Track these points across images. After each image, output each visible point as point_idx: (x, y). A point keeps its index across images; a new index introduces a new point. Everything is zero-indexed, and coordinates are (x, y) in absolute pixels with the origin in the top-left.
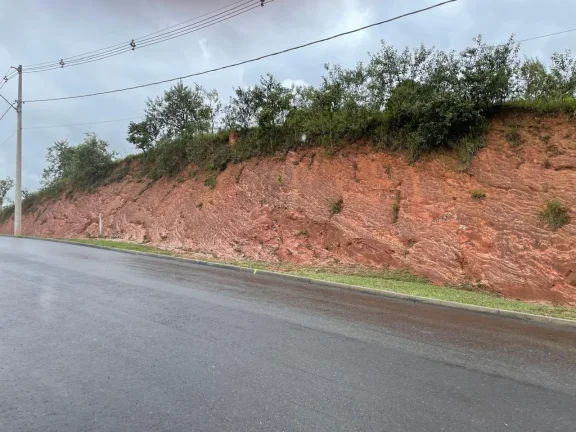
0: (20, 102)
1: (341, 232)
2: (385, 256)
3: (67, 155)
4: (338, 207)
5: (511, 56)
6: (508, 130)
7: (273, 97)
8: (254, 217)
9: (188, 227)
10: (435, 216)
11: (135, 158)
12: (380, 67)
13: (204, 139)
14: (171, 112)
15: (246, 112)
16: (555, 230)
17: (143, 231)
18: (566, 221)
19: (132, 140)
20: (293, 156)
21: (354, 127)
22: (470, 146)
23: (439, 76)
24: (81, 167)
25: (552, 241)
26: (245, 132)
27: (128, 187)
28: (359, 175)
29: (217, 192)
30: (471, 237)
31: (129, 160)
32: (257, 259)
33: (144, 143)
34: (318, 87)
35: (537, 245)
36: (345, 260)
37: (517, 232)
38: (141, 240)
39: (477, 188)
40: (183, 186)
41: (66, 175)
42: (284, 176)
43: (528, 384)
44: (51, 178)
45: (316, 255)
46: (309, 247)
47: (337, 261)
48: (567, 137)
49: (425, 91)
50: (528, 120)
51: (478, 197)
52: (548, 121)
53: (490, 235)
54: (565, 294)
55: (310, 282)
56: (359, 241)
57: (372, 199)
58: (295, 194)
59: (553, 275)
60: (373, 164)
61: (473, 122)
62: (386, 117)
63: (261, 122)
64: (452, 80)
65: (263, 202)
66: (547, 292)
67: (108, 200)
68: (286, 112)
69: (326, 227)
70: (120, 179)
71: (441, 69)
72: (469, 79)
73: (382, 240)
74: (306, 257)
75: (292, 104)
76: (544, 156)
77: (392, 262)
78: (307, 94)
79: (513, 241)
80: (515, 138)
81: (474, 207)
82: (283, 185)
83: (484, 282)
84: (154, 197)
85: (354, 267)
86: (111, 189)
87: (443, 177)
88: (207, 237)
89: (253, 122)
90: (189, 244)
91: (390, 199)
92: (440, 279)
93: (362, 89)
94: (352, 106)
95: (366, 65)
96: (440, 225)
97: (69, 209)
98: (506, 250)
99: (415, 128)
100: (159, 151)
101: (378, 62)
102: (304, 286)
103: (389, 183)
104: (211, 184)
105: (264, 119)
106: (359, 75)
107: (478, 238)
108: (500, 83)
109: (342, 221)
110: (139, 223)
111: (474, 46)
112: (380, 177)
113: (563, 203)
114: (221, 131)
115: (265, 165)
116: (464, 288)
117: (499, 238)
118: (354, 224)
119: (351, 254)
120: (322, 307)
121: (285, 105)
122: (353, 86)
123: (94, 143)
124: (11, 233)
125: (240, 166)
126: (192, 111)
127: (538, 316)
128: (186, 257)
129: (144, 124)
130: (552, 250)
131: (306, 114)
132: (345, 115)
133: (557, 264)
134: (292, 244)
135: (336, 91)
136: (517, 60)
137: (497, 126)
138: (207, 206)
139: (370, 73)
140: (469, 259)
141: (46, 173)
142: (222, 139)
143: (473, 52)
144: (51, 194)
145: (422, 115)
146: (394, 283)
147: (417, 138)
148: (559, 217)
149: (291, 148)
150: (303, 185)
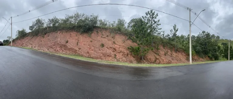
0: (12, 23)
1: (68, 47)
2: (75, 51)
3: (19, 32)
4: (67, 42)
5: (98, 18)
6: (96, 30)
7: (56, 20)
8: (51, 43)
9: (39, 45)
10: (84, 44)
11: (30, 32)
12: (76, 16)
13: (42, 28)
14: (37, 24)
15: (50, 23)
16: (102, 48)
17: (31, 46)
19: (30, 29)
20: (59, 32)
21: (71, 27)
22: (90, 32)
23: (86, 19)
24: (21, 34)
25: (102, 49)
26: (50, 27)
27: (29, 38)
28: (71, 36)
29: (44, 38)
30: (90, 48)
31: (29, 33)
32: (51, 51)
33: (32, 30)
34: (64, 19)
35: (99, 50)
36: (68, 52)
38: (31, 47)
39: (91, 40)
40: (38, 37)
41: (19, 36)
44: (17, 36)
45: (63, 51)
46: (61, 49)
47: (67, 52)
48: (105, 33)
49: (84, 21)
50: (99, 29)
51: (91, 41)
52: (102, 30)
53: (93, 48)
54: (103, 58)
56: (71, 48)
57: (74, 41)
58: (59, 39)
59: (102, 55)
60: (74, 34)
61: (91, 28)
62: (77, 25)
64: (88, 20)
65: (53, 40)
66: (101, 58)
67: (26, 40)
68: (58, 23)
69: (65, 46)
70: (28, 36)
71: (86, 18)
72: (91, 21)
73: (75, 48)
74: (61, 51)
75: (59, 22)
76: (101, 36)
77: (77, 53)
78: (62, 20)
79: (96, 49)
80: (97, 32)
81: (90, 43)
82: (57, 37)
83: (91, 56)
84: (33, 40)
85: (70, 53)
86: (26, 38)
87: (86, 38)
88: (42, 47)
89: (51, 25)
90: (39, 48)
91: (77, 41)
92: (84, 56)
93: (73, 20)
94: (70, 23)
95: (74, 15)
96: (85, 46)
97: (19, 41)
98: (95, 51)
99: (81, 28)
100: (34, 31)
101: (76, 15)
102: (60, 57)
103: (77, 38)
104: (43, 37)
105: (53, 25)
106: (72, 17)
107: (91, 49)
108: (96, 23)
109: (68, 44)
110: (31, 44)
112: (75, 36)
113: (103, 43)
114: (45, 27)
115: (53, 33)
116: (88, 57)
117: (94, 49)
118: (70, 45)
119: (69, 51)
121: (58, 22)
122: (71, 19)
123: (24, 30)
124: (10, 46)
125: (49, 34)
126: (40, 23)
128: (39, 51)
129: (32, 26)
130: (101, 51)
131: (62, 24)
132: (69, 24)
133: (102, 53)
134: (58, 49)
135: (68, 20)
138: (42, 41)
139: (74, 17)
140: (89, 52)
141: (16, 35)
142: (46, 28)
143: (92, 16)
144: (17, 39)
145: (83, 26)
146: (77, 57)
147: (82, 30)
148: (103, 45)
149: (58, 30)
150: (61, 37)
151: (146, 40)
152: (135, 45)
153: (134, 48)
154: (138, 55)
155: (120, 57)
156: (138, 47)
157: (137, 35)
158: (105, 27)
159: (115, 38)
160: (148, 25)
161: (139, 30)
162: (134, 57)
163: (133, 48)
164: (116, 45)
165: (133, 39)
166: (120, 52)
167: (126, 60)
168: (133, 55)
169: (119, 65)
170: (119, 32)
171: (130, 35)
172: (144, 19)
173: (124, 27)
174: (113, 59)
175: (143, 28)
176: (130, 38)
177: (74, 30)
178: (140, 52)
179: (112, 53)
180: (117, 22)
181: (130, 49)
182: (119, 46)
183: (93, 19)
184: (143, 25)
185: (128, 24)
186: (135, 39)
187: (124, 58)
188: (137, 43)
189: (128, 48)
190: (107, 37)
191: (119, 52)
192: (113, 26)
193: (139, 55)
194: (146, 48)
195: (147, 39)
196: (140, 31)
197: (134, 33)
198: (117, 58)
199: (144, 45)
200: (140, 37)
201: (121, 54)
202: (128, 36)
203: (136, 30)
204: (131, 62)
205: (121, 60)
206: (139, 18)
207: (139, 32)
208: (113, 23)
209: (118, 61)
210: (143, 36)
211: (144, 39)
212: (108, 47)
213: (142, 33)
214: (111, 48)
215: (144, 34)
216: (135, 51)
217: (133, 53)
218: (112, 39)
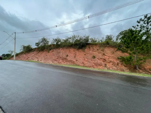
0: (15, 38)
2: (74, 63)
3: (24, 47)
4: (67, 56)
6: (89, 46)
7: (58, 40)
8: (55, 57)
9: (45, 59)
10: (80, 57)
11: (36, 48)
12: (73, 37)
13: (47, 45)
14: (42, 41)
15: (54, 42)
17: (37, 59)
18: (95, 58)
19: (36, 45)
20: (61, 49)
21: (70, 45)
22: (84, 48)
23: (80, 39)
24: (27, 49)
26: (54, 45)
27: (35, 52)
28: (70, 51)
29: (50, 53)
30: (84, 60)
31: (35, 48)
32: (56, 63)
33: (38, 46)
34: (65, 39)
35: (92, 61)
36: (68, 63)
37: (90, 59)
38: (37, 61)
39: (85, 54)
40: (44, 52)
41: (24, 50)
42: (60, 51)
43: (89, 78)
44: (21, 51)
45: (64, 63)
46: (63, 61)
48: (95, 47)
49: (79, 41)
50: (91, 45)
52: (93, 46)
53: (86, 59)
54: (95, 67)
55: (63, 66)
56: (70, 60)
57: (72, 55)
58: (61, 54)
59: (94, 64)
60: (72, 50)
61: (85, 45)
62: (74, 44)
63: (56, 43)
64: (82, 39)
65: (57, 55)
66: (93, 67)
67: (31, 55)
69: (66, 59)
70: (33, 51)
71: (81, 38)
72: (84, 40)
73: (73, 60)
74: (63, 63)
76: (93, 50)
77: (75, 63)
78: (63, 40)
79: (89, 60)
80: (89, 48)
81: (85, 56)
82: (59, 53)
83: (86, 66)
84: (39, 54)
85: (69, 64)
86: (32, 53)
87: (81, 52)
88: (48, 60)
89: (55, 43)
90: (45, 61)
91: (74, 55)
92: (80, 65)
93: (71, 40)
94: (69, 42)
95: (72, 37)
96: (80, 58)
97: (25, 55)
98: (88, 62)
99: (77, 46)
100: (40, 47)
101: (73, 36)
102: (62, 67)
104: (49, 52)
105: (57, 43)
106: (70, 38)
108: (88, 40)
109: (68, 58)
110: (37, 58)
111: (85, 36)
112: (73, 52)
113: (95, 55)
114: (50, 45)
115: (57, 50)
116: (83, 66)
118: (70, 58)
119: (69, 62)
120: (64, 70)
121: (60, 41)
122: (69, 39)
123: (29, 46)
124: (13, 60)
125: (53, 50)
126: (46, 41)
127: (92, 70)
128: (44, 63)
129: (38, 43)
130: (93, 61)
131: (63, 43)
133: (94, 63)
134: (61, 61)
135: (67, 40)
136: (90, 38)
137: (87, 46)
138: (48, 55)
140: (84, 63)
141: (20, 50)
142: (50, 46)
144: (22, 53)
145: (78, 44)
146: (75, 66)
147: (78, 47)
148: (94, 57)
149: (61, 47)
150: (62, 52)
151: (140, 49)
152: (126, 55)
153: (125, 57)
154: (130, 64)
155: (110, 66)
156: (130, 57)
157: (127, 46)
158: (95, 43)
159: (104, 51)
160: (141, 33)
161: (129, 40)
162: (126, 66)
163: (123, 57)
164: (105, 57)
165: (122, 49)
166: (110, 62)
167: (116, 69)
168: (125, 64)
169: (109, 72)
170: (108, 46)
171: (119, 46)
172: (135, 28)
173: (112, 40)
174: (104, 68)
175: (135, 37)
176: (119, 49)
177: (72, 47)
178: (133, 61)
179: (103, 63)
180: (105, 38)
181: (121, 59)
182: (109, 57)
183: (86, 38)
184: (134, 34)
185: (117, 37)
186: (125, 49)
187: (114, 67)
188: (128, 53)
189: (118, 58)
190: (97, 51)
191: (108, 62)
192: (102, 41)
193: (132, 64)
194: (142, 57)
195: (141, 47)
196: (131, 40)
197: (124, 44)
198: (108, 67)
199: (139, 54)
200: (131, 47)
201: (111, 63)
202: (117, 47)
203: (125, 41)
204: (123, 70)
205: (111, 68)
206: (129, 29)
207: (130, 42)
208: (102, 39)
209: (108, 69)
210: (135, 45)
211: (137, 48)
212: (99, 58)
213: (133, 43)
214: (101, 59)
215: (137, 43)
216: (126, 61)
217: (124, 62)
218: (102, 52)
